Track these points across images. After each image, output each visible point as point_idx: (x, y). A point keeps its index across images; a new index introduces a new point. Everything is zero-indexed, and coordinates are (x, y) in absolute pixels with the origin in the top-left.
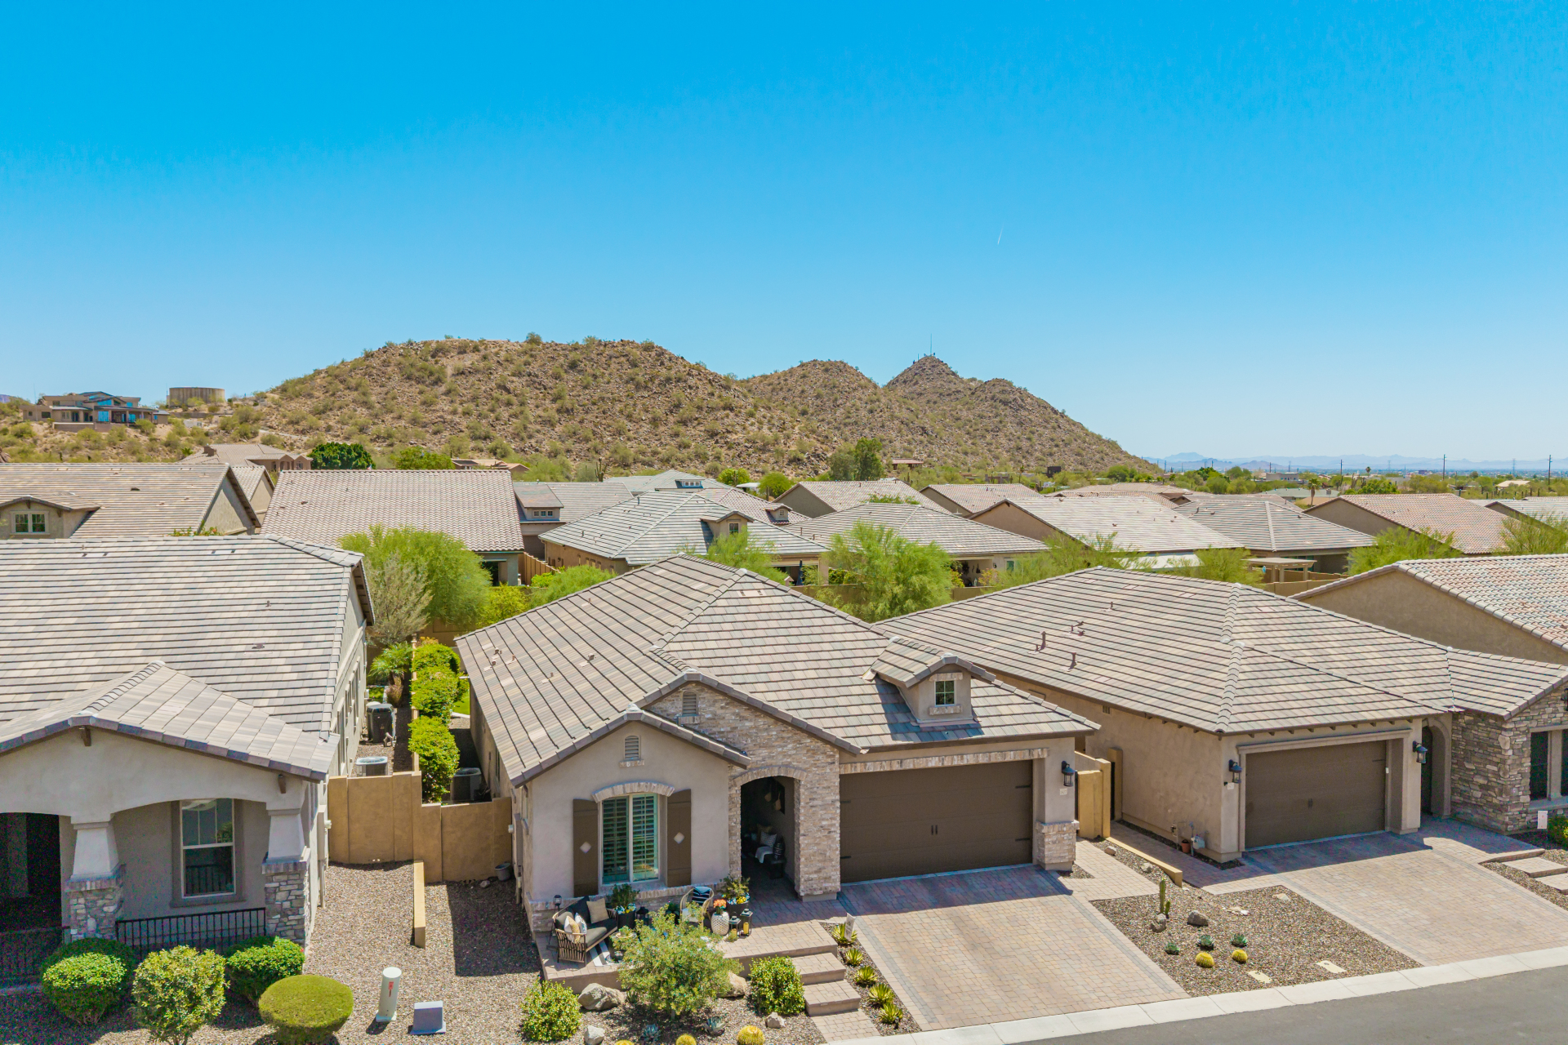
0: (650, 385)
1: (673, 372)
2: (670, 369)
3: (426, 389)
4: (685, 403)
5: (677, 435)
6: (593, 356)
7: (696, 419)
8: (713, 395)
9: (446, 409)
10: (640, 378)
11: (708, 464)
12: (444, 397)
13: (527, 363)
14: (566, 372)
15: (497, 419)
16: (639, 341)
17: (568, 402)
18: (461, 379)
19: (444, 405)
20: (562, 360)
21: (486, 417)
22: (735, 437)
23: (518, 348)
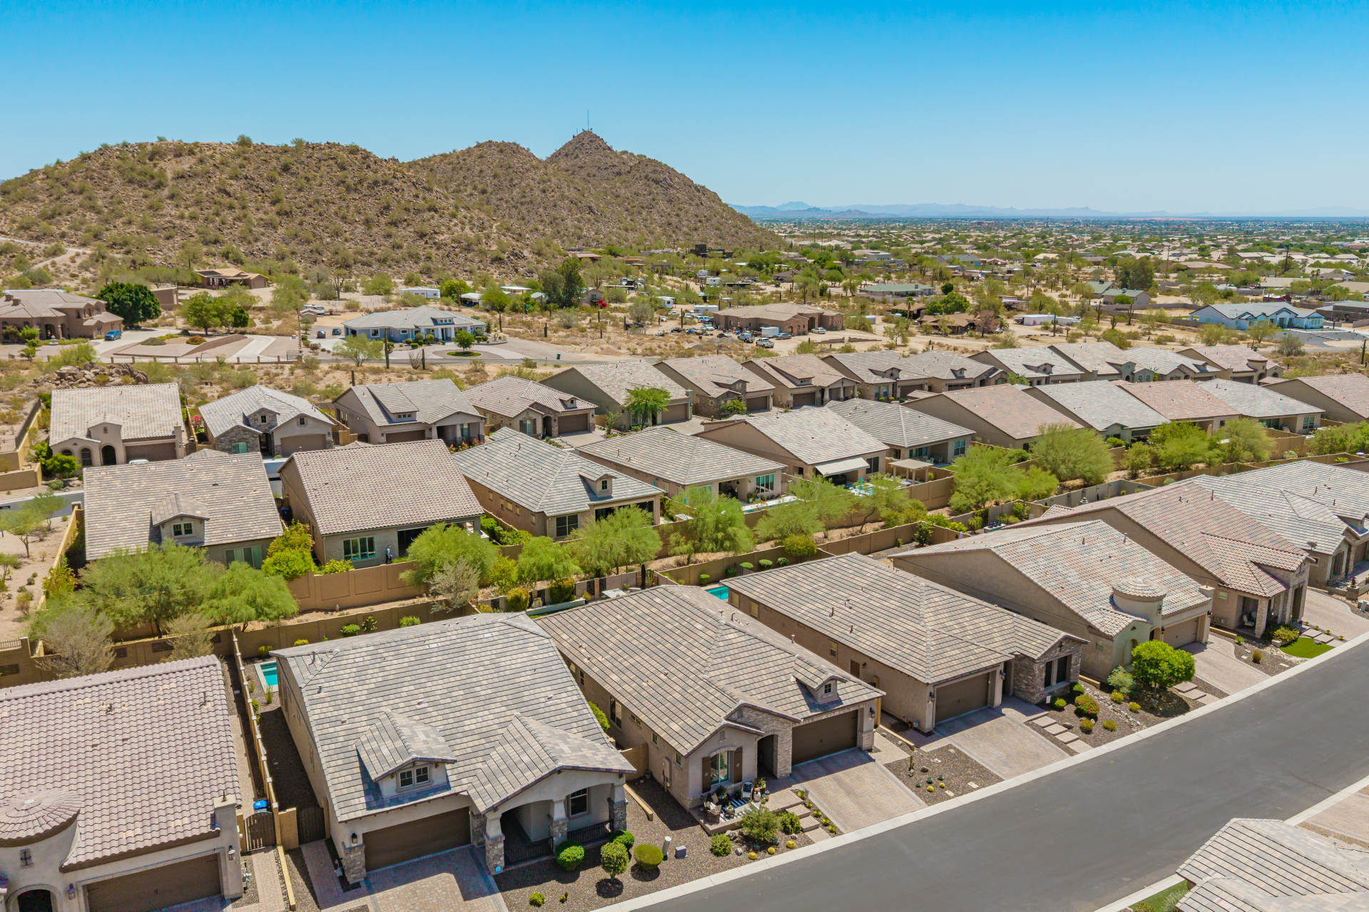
0: (359, 187)
1: (379, 175)
2: (376, 172)
3: (149, 192)
4: (394, 204)
5: (389, 236)
6: (303, 159)
7: (405, 220)
8: (417, 196)
9: (173, 213)
10: (349, 181)
11: (421, 264)
12: (169, 201)
13: (242, 166)
14: (280, 174)
15: (223, 223)
16: (344, 143)
17: (285, 206)
18: (181, 182)
19: (169, 209)
20: (274, 163)
21: (213, 222)
22: (442, 237)
23: (231, 150)
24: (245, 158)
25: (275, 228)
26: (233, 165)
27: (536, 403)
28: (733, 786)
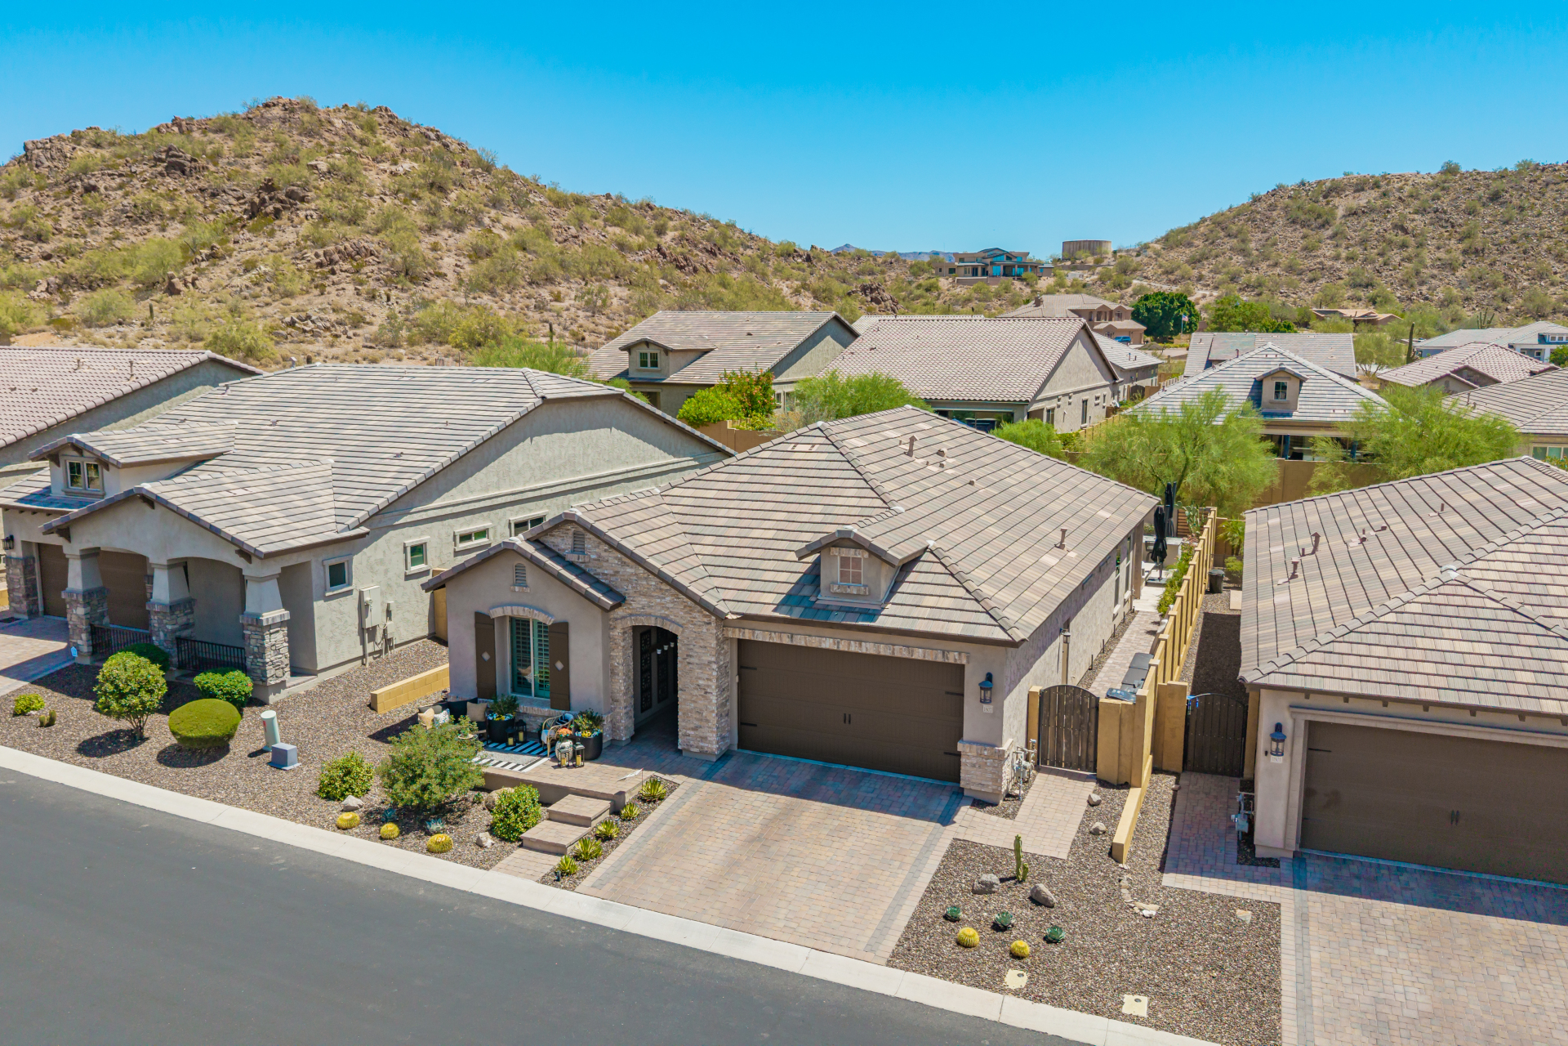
3: (1311, 233)
6: (1524, 183)
9: (1328, 254)
12: (1329, 241)
13: (1436, 198)
15: (1386, 264)
17: (1478, 241)
18: (1352, 220)
19: (1327, 250)
21: (1373, 262)
23: (1429, 181)
24: (1443, 189)
25: (1454, 269)
26: (1425, 197)
27: (1467, 368)
28: (546, 710)
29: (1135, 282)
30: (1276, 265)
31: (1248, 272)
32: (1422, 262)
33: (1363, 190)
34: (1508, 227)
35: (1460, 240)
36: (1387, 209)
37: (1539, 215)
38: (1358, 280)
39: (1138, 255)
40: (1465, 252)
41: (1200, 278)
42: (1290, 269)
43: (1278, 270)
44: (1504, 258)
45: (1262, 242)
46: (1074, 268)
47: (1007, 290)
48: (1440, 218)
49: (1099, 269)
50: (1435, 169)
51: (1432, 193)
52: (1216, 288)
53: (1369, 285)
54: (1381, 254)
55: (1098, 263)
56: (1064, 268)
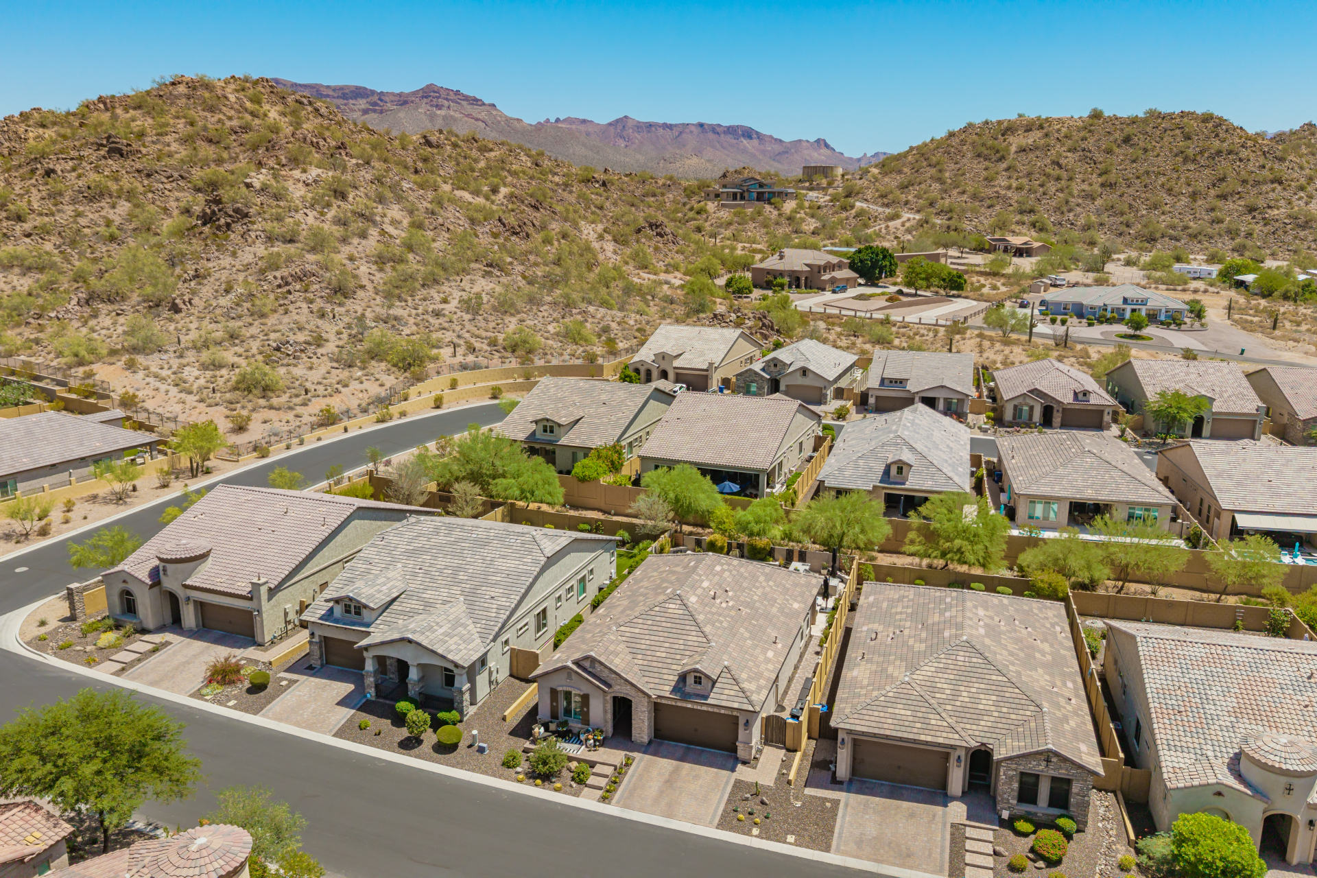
0: (1198, 157)
7: (1239, 193)
9: (1003, 184)
11: (1238, 240)
12: (1004, 173)
13: (1084, 139)
14: (1119, 146)
15: (1044, 194)
16: (1199, 111)
17: (1112, 177)
18: (1022, 156)
19: (1002, 181)
20: (1118, 134)
21: (1036, 192)
23: (1080, 124)
24: (1090, 131)
25: (1094, 199)
26: (1076, 138)
27: (1036, 389)
28: (580, 725)
29: (858, 204)
30: (964, 192)
31: (942, 198)
32: (1071, 194)
33: (1031, 130)
34: (1134, 165)
35: (1100, 175)
36: (1047, 147)
37: (1158, 155)
38: (1024, 208)
39: (861, 179)
40: (1103, 185)
41: (907, 203)
42: (974, 197)
43: (965, 197)
44: (1131, 191)
45: (955, 172)
46: (811, 189)
47: (759, 213)
48: (1086, 157)
49: (831, 191)
50: (1086, 114)
51: (1082, 134)
52: (918, 211)
53: (1031, 211)
54: (1042, 185)
55: (830, 184)
56: (803, 188)
